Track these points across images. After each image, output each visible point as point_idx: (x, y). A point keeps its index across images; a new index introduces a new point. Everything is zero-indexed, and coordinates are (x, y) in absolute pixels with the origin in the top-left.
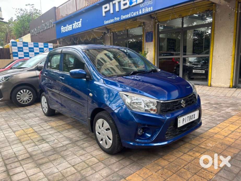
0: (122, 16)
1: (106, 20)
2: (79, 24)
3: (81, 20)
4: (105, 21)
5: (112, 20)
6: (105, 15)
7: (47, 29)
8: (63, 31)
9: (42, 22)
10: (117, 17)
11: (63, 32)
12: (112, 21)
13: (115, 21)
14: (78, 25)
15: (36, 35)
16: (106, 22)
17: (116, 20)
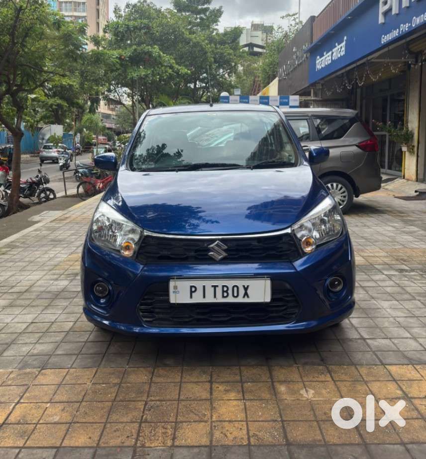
0: (415, 18)
1: (386, 34)
2: (341, 48)
3: (345, 38)
4: (383, 36)
5: (395, 31)
6: (383, 21)
7: (298, 65)
8: (318, 67)
9: (294, 50)
10: (404, 24)
11: (318, 69)
12: (395, 34)
13: (401, 33)
14: (340, 51)
15: (285, 79)
16: (386, 39)
17: (402, 31)
